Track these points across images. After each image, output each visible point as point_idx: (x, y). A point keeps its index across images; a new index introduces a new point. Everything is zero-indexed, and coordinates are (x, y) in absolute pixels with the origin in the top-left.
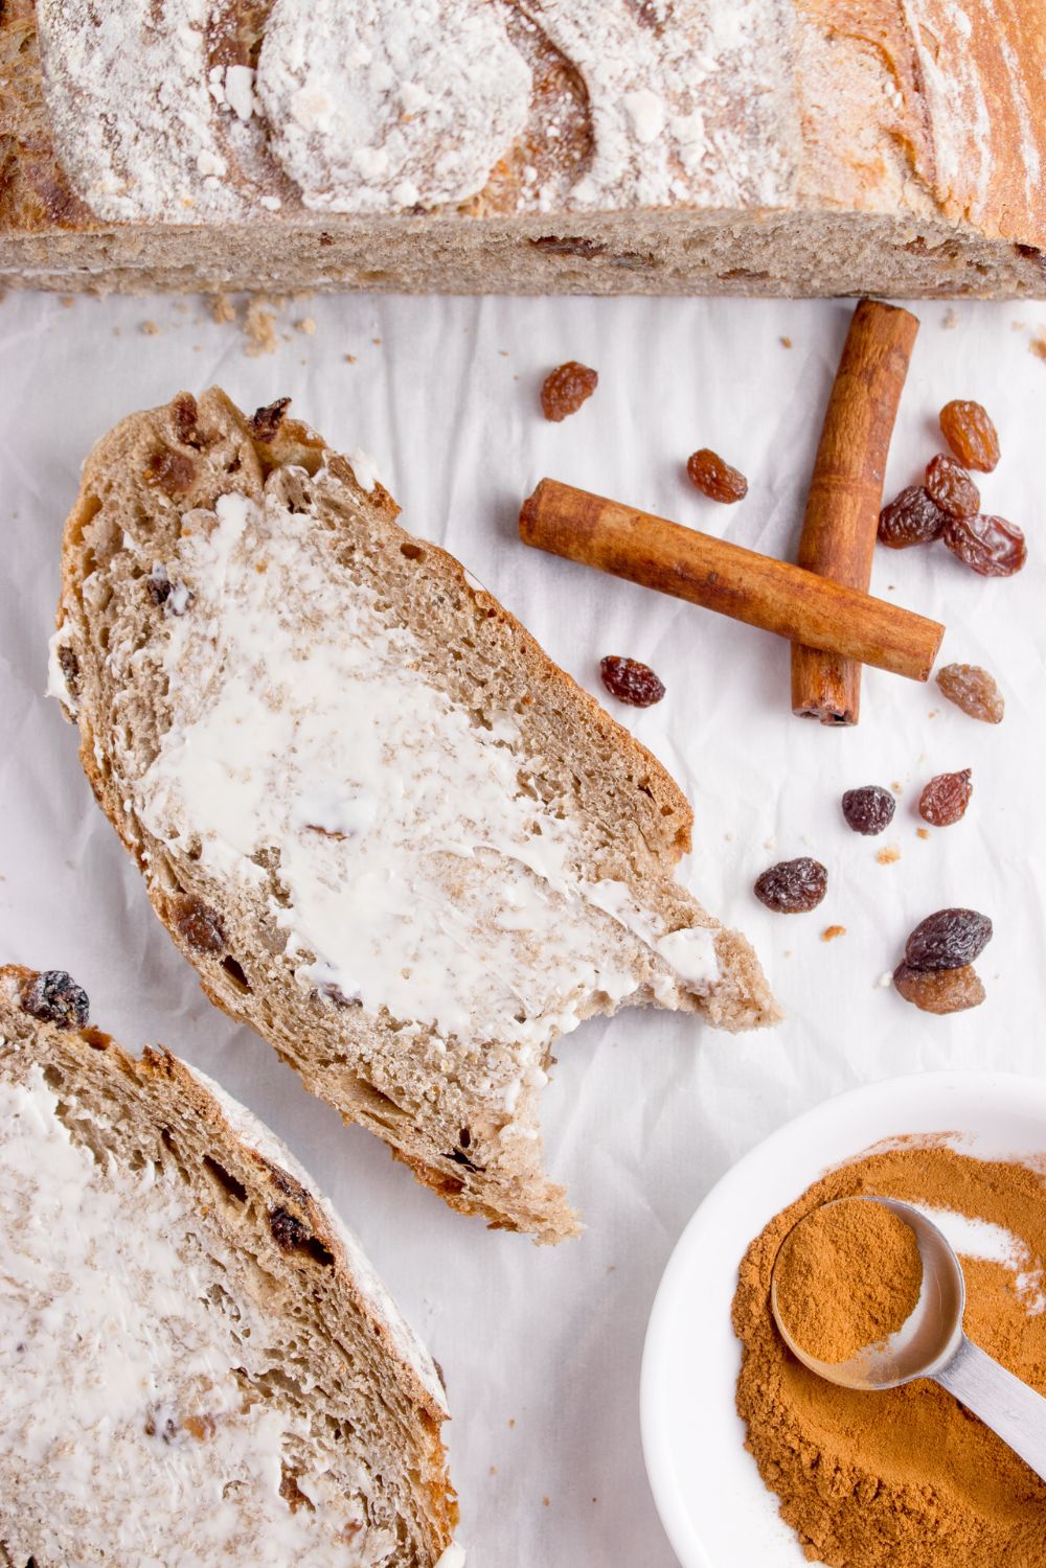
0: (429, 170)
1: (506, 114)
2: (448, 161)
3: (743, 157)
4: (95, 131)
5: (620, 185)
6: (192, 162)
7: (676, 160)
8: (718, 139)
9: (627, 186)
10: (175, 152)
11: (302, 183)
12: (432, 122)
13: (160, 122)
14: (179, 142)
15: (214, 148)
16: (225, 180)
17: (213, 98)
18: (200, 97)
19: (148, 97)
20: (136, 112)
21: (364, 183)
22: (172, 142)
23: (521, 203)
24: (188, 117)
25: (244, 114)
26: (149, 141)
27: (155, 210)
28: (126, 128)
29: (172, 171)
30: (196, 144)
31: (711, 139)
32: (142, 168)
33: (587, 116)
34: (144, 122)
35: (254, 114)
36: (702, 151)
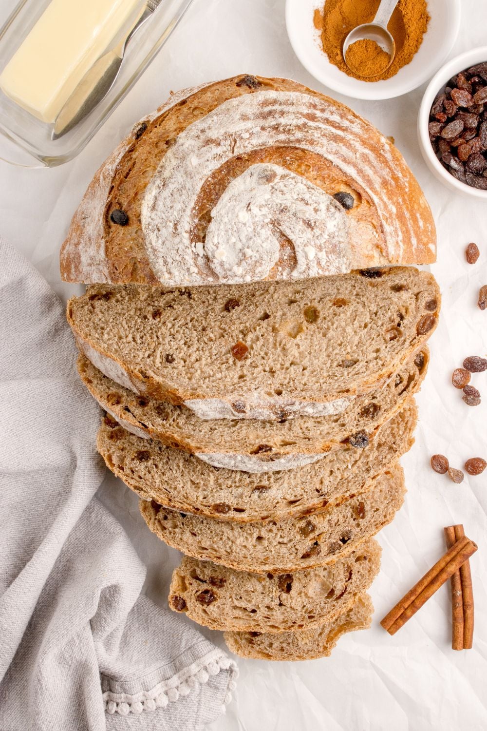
0: (254, 272)
1: (273, 256)
2: (259, 269)
3: (337, 261)
4: (161, 261)
5: (305, 272)
6: (188, 269)
7: (319, 263)
8: (330, 257)
9: (306, 271)
10: (183, 266)
11: (219, 274)
12: (254, 259)
13: (179, 258)
14: (184, 264)
15: (194, 265)
16: (197, 274)
17: (193, 251)
18: (189, 251)
19: (175, 252)
20: (172, 256)
21: (236, 276)
22: (182, 264)
23: (278, 277)
24: (187, 257)
25: (201, 255)
26: (176, 264)
27: (179, 283)
28: (169, 260)
29: (183, 272)
30: (189, 264)
31: (328, 257)
32: (175, 271)
33: (295, 253)
34: (174, 259)
35: (204, 255)
36: (325, 261)
